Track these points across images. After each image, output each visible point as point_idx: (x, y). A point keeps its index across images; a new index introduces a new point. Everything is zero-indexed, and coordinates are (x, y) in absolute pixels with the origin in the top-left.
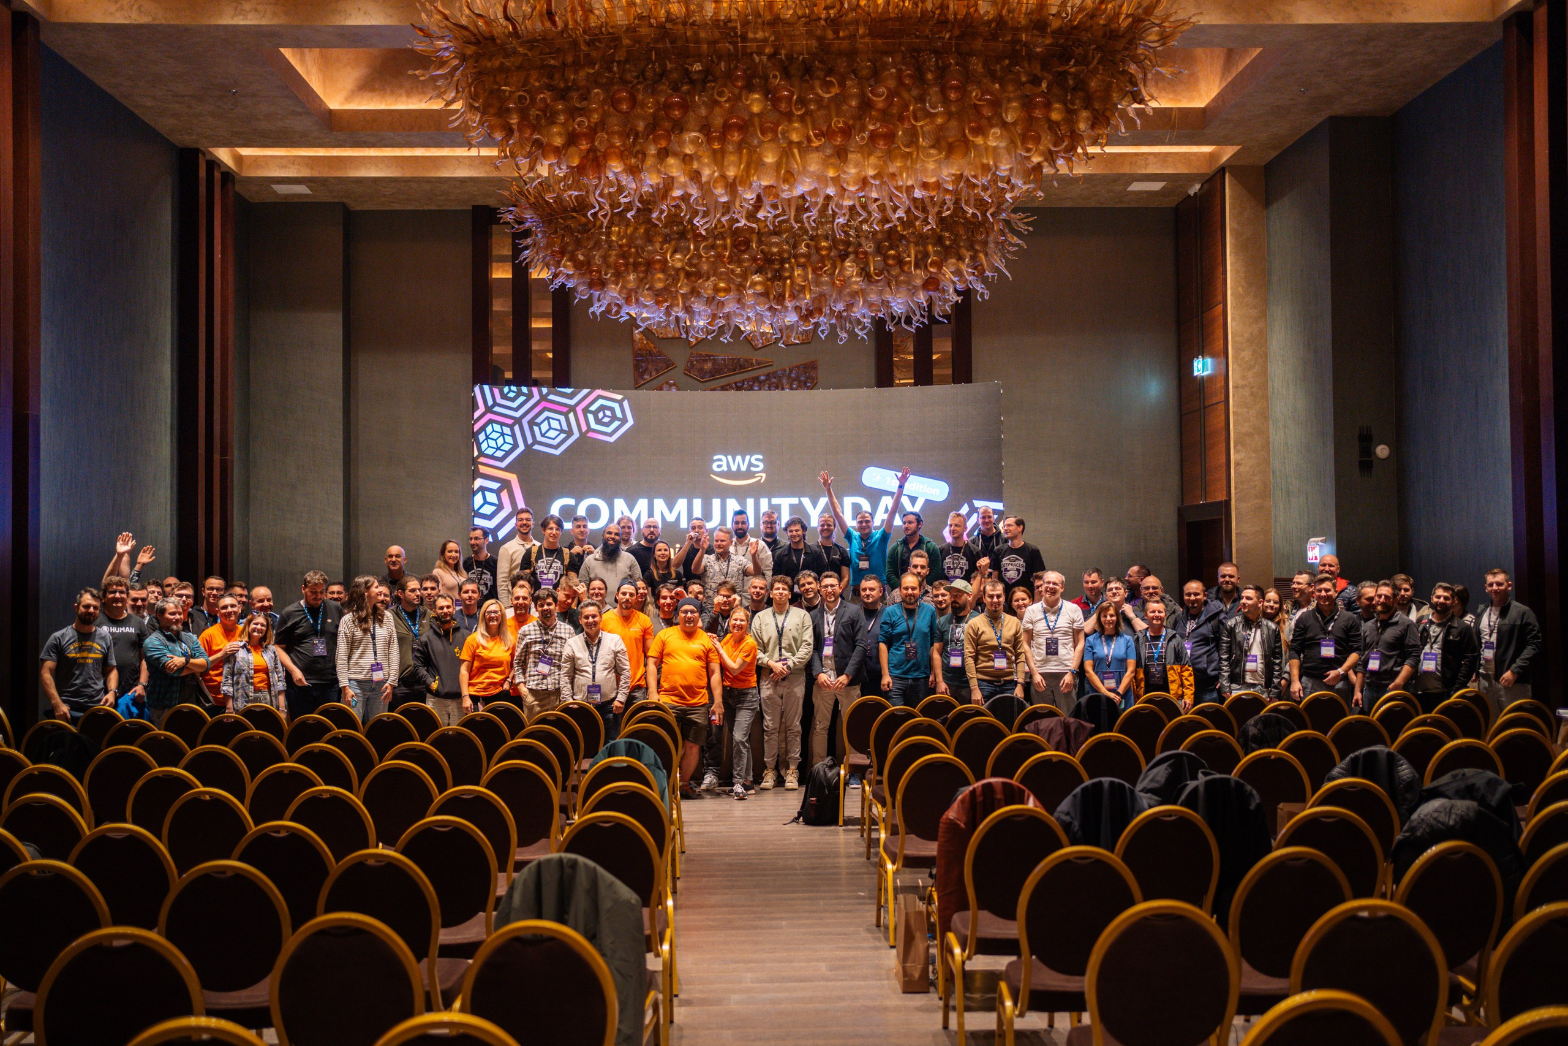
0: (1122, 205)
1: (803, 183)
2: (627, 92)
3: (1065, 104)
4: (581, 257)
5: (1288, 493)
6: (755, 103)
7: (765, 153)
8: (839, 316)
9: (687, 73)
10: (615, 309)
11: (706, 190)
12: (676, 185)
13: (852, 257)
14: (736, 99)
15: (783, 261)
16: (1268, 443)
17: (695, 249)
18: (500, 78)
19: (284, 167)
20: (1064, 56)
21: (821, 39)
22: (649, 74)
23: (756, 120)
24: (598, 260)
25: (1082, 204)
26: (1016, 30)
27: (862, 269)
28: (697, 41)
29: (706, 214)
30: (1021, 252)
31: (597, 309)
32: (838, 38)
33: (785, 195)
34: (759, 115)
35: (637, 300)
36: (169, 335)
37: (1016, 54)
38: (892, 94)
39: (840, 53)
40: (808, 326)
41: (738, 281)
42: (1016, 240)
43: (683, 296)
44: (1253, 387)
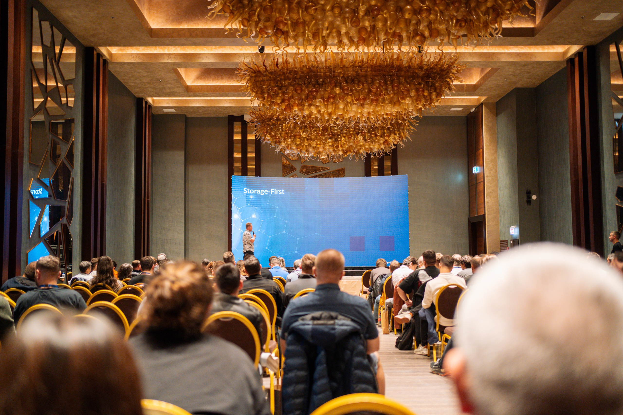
0: (449, 115)
1: (351, 114)
2: (300, 87)
3: (428, 90)
4: (273, 134)
5: (504, 212)
6: (337, 91)
7: (340, 105)
8: (356, 153)
9: (317, 82)
10: (283, 150)
11: (322, 115)
12: (313, 114)
13: (360, 134)
14: (332, 89)
15: (338, 135)
16: (498, 195)
17: (310, 131)
18: (262, 83)
19: (168, 103)
20: (428, 76)
21: (357, 72)
22: (306, 82)
23: (338, 95)
24: (278, 135)
26: (414, 69)
27: (364, 138)
28: (320, 72)
30: (415, 133)
31: (277, 150)
32: (362, 72)
33: (345, 117)
35: (291, 148)
36: (134, 159)
37: (414, 76)
38: (378, 88)
39: (362, 76)
40: (345, 156)
41: (324, 141)
42: (413, 128)
43: (306, 146)
44: (492, 176)
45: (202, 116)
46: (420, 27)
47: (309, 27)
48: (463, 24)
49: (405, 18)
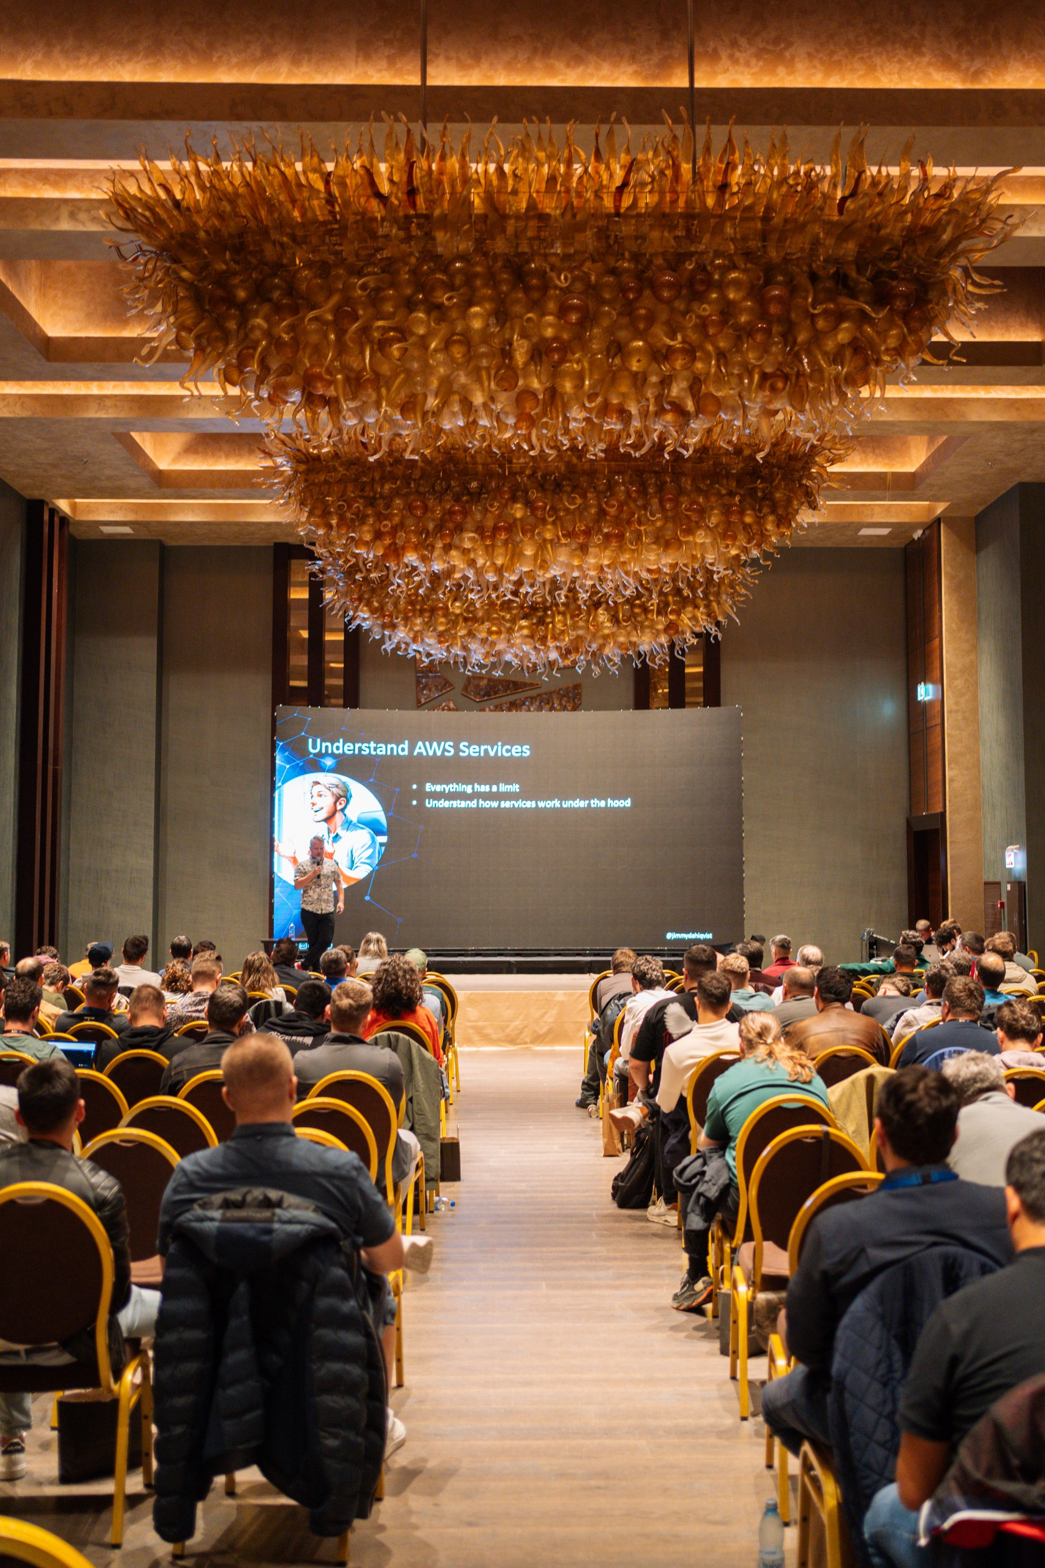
0: (858, 546)
1: (555, 569)
2: (421, 501)
3: (755, 511)
4: (376, 604)
5: (994, 806)
6: (518, 511)
7: (525, 547)
8: (594, 655)
9: (466, 488)
10: (403, 646)
11: (479, 572)
12: (457, 570)
13: (604, 606)
14: (504, 506)
15: (546, 609)
16: (978, 761)
18: (325, 488)
19: (112, 512)
20: (755, 474)
21: (569, 464)
22: (437, 488)
23: (519, 523)
24: (390, 607)
25: (820, 544)
26: (719, 456)
27: (613, 616)
28: (475, 463)
29: (479, 592)
31: (388, 646)
32: (581, 462)
33: (541, 580)
34: (521, 520)
35: (423, 639)
36: (16, 662)
37: (717, 474)
38: (622, 505)
39: (584, 473)
40: (568, 662)
41: (508, 625)
42: (743, 591)
43: (462, 637)
44: (965, 712)
45: (206, 543)
46: (669, 390)
47: (388, 390)
48: (780, 385)
49: (631, 372)
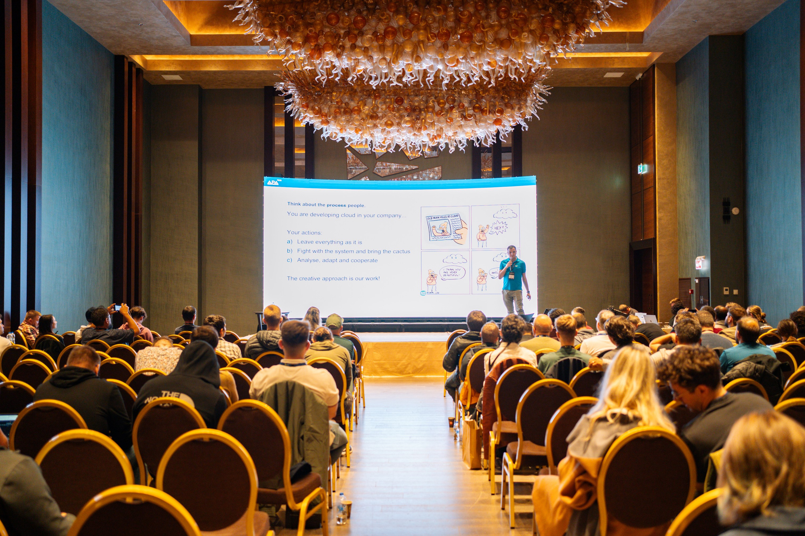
0: (601, 86)
1: (425, 62)
2: (335, 14)
3: (562, 21)
4: (317, 108)
5: (686, 234)
6: (401, 20)
7: (406, 46)
8: (449, 138)
9: (365, 4)
10: (334, 135)
11: (375, 66)
12: (360, 63)
13: (456, 108)
14: (391, 17)
15: (420, 110)
16: (676, 208)
17: (375, 104)
22: (346, 5)
23: (401, 29)
24: (325, 110)
25: (581, 85)
27: (462, 114)
29: (376, 78)
30: (544, 105)
31: (325, 135)
33: (416, 68)
34: (403, 26)
36: (109, 151)
38: (470, 16)
40: (434, 144)
41: (398, 120)
42: (542, 99)
43: (369, 128)
44: (668, 179)
45: (225, 87)
